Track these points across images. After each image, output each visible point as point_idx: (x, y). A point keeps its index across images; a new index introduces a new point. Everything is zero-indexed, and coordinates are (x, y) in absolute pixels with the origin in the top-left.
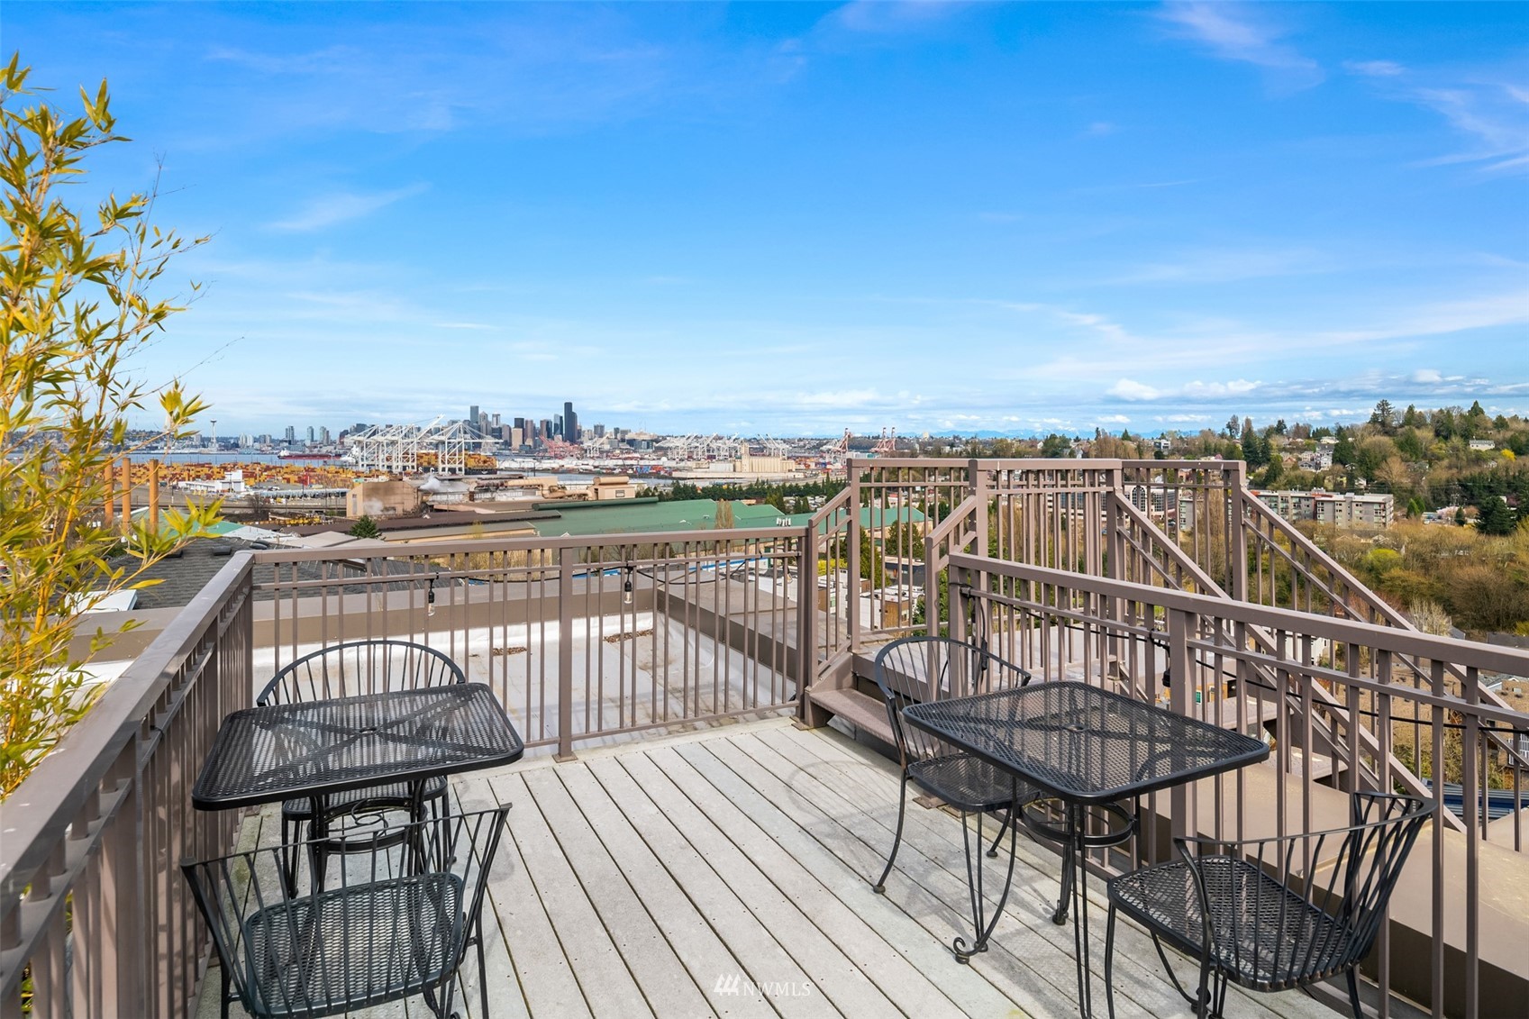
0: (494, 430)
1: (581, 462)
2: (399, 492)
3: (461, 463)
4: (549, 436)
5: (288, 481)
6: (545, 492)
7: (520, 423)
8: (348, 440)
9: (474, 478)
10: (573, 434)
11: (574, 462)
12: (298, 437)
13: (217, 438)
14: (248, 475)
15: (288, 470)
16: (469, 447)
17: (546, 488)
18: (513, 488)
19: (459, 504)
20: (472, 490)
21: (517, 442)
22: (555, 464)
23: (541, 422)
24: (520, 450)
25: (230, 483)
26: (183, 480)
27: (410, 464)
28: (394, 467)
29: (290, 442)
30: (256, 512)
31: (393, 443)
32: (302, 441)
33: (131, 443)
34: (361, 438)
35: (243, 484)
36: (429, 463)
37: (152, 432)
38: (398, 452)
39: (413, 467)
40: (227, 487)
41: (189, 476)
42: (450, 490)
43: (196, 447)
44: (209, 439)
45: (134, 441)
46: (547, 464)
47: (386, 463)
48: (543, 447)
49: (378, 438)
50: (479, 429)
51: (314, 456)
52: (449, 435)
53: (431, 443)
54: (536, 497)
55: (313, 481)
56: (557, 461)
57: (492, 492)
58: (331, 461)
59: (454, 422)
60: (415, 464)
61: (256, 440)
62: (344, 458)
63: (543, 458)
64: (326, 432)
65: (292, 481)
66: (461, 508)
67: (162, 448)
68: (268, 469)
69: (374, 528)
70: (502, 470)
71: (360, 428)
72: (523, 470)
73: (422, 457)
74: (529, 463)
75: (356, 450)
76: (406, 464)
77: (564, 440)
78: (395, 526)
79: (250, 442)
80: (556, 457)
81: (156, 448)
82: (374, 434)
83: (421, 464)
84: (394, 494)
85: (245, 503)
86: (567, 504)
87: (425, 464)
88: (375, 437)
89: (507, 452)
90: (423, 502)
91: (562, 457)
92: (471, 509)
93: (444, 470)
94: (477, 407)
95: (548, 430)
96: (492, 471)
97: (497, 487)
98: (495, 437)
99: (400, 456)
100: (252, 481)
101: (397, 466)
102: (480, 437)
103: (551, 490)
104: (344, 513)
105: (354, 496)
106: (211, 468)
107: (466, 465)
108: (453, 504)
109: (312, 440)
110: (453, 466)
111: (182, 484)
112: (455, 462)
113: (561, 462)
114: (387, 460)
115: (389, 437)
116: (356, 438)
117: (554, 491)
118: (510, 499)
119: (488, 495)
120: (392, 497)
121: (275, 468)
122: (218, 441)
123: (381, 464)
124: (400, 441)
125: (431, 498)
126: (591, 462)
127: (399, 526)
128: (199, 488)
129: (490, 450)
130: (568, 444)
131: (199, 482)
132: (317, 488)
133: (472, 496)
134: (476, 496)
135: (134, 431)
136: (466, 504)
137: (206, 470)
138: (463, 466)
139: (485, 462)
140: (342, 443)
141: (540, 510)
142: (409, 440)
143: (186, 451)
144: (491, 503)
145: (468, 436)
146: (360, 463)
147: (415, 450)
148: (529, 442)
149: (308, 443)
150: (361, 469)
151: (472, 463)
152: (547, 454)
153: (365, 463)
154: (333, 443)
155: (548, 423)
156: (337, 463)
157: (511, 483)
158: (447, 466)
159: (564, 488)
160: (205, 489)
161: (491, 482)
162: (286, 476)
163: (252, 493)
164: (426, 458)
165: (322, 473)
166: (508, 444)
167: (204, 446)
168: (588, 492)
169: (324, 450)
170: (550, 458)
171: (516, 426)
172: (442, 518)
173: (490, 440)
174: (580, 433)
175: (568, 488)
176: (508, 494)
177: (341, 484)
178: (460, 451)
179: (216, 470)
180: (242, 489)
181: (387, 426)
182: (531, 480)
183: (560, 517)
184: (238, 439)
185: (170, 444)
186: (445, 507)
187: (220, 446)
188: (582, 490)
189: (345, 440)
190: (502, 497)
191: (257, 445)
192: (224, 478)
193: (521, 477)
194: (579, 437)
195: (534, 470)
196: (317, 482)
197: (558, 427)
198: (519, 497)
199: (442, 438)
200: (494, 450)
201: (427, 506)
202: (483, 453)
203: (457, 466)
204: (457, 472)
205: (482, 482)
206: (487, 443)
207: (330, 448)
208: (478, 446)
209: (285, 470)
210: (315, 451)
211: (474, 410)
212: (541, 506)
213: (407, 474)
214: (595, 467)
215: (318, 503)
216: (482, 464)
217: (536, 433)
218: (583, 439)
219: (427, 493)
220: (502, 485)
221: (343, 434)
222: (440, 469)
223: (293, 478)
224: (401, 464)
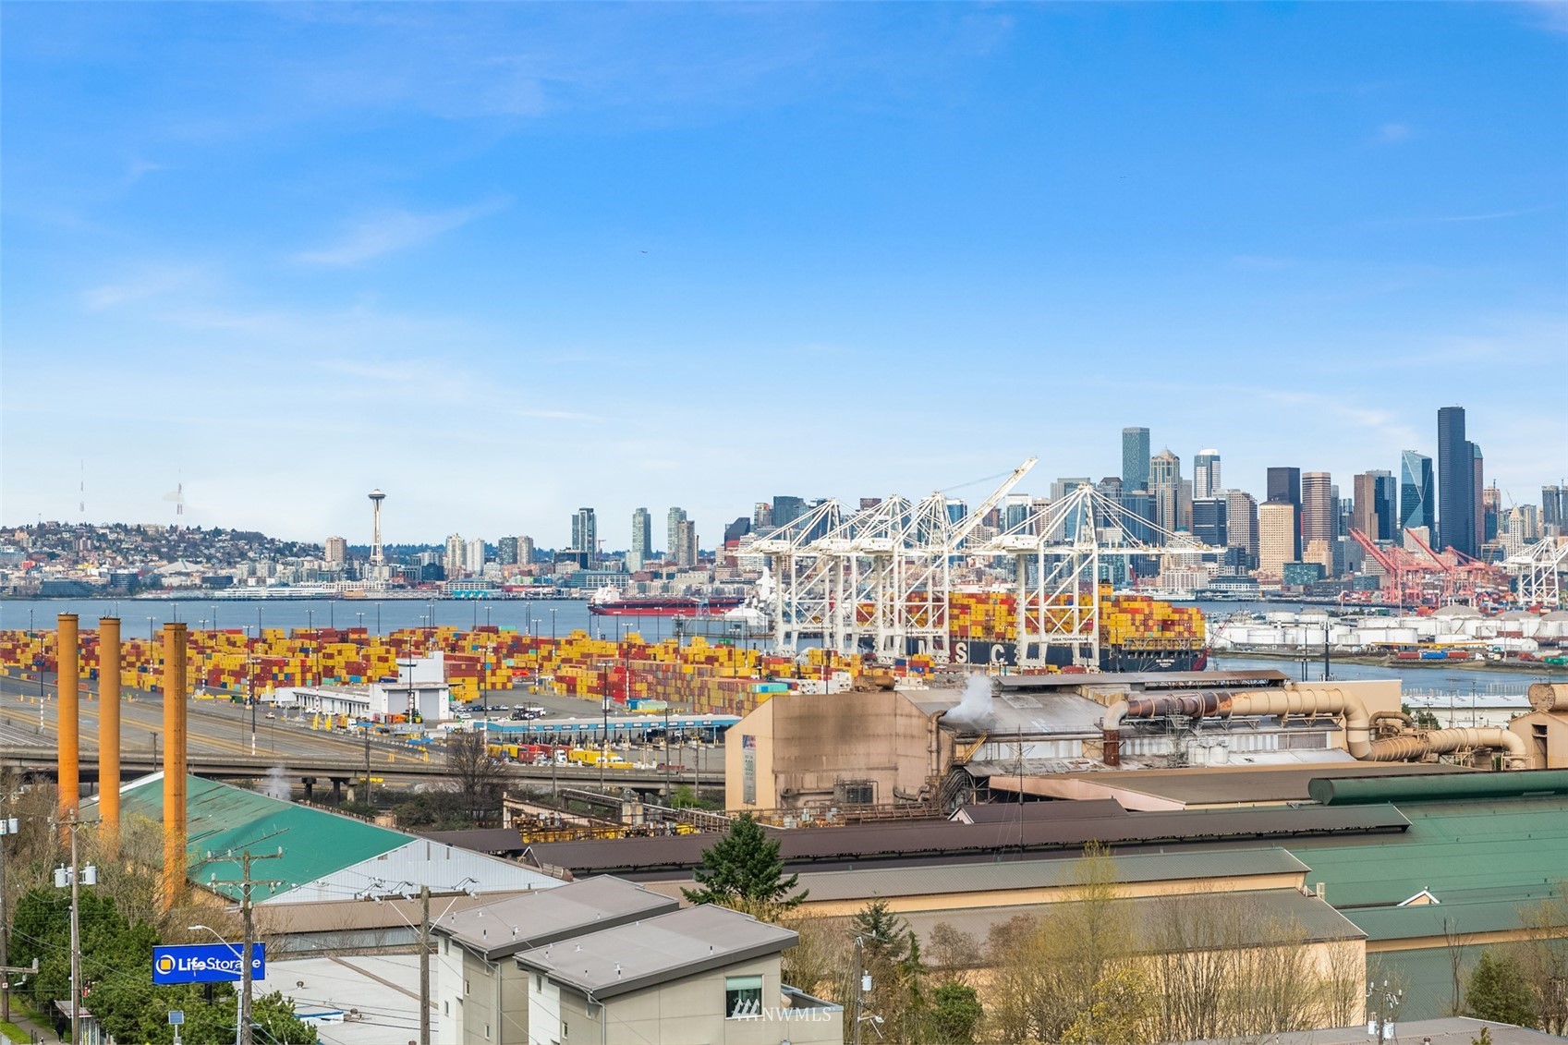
0: (1198, 509)
1: (1493, 623)
2: (880, 728)
3: (1087, 628)
4: (1386, 530)
5: (571, 685)
6: (1360, 737)
7: (1286, 485)
8: (751, 551)
9: (1120, 682)
10: (1468, 524)
11: (1472, 627)
12: (607, 544)
13: (387, 549)
14: (462, 667)
15: (574, 653)
16: (1120, 569)
17: (1361, 721)
18: (1249, 721)
19: (1069, 775)
20: (1111, 724)
21: (1274, 554)
22: (1402, 630)
23: (1359, 479)
24: (1289, 581)
25: (409, 692)
26: (289, 681)
27: (929, 631)
28: (880, 642)
29: (584, 560)
30: (469, 787)
31: (882, 559)
32: (620, 554)
33: (165, 568)
34: (783, 546)
35: (444, 696)
36: (988, 629)
37: (217, 532)
38: (892, 593)
39: (938, 643)
40: (401, 705)
41: (305, 669)
42: (1039, 724)
43: (330, 577)
44: (363, 553)
45: (172, 560)
46: (1374, 632)
47: (859, 630)
48: (1365, 569)
49: (834, 544)
50: (1152, 511)
51: (648, 606)
52: (1050, 530)
53: (999, 561)
54: (1329, 755)
55: (639, 686)
56: (1412, 620)
57: (1180, 734)
58: (696, 621)
59: (1069, 486)
60: (944, 632)
61: (490, 553)
62: (734, 614)
63: (1362, 608)
64: (683, 525)
65: (581, 688)
66: (1077, 790)
67: (243, 582)
68: (517, 646)
69: (772, 857)
70: (1223, 651)
71: (783, 510)
72: (1292, 653)
73: (965, 609)
74: (1312, 630)
75: (767, 584)
76: (917, 631)
77: (1436, 546)
78: (865, 850)
79: (475, 562)
80: (1408, 607)
81: (230, 579)
82: (821, 529)
83: (964, 631)
84: (868, 737)
85: (439, 761)
86: (1432, 783)
87: (976, 632)
88: (822, 543)
89: (1244, 587)
90: (957, 767)
91: (1428, 606)
92: (1105, 792)
93: (1033, 651)
94: (1144, 435)
95: (1383, 507)
96: (1192, 659)
97: (1194, 717)
98: (1207, 538)
99: (900, 604)
100: (471, 689)
101: (890, 635)
102: (1152, 538)
103: (1381, 730)
104: (718, 800)
105: (748, 741)
106: (362, 643)
107: (1104, 635)
108: (1051, 775)
109: (647, 553)
110: (1062, 639)
111: (285, 695)
112: (1068, 626)
113: (1425, 626)
114: (862, 618)
115: (866, 541)
116: (765, 544)
117: (1389, 732)
118: (1238, 761)
119: (1165, 746)
120: (861, 748)
121: (536, 644)
122: (388, 560)
123: (841, 628)
124: (899, 551)
125: (980, 753)
126: (1531, 625)
127: (876, 849)
128: (327, 707)
129: (1185, 581)
130: (1449, 558)
131: (327, 690)
132: (649, 714)
133: (1112, 746)
134: (1127, 748)
135: (173, 529)
136: (1093, 776)
137: (350, 652)
138: (1094, 638)
139: (1166, 625)
140: (732, 562)
141: (1337, 801)
142: (931, 550)
143: (308, 589)
144: (1175, 775)
145: (1115, 534)
146: (782, 628)
147: (948, 583)
148: (1318, 552)
149: (634, 563)
150: (781, 648)
151: (1124, 630)
152: (1377, 597)
153: (796, 627)
154: (708, 558)
155: (1381, 482)
156: (716, 629)
157: (1241, 701)
158: (1044, 639)
159: (1428, 721)
160: (343, 711)
161: (1175, 696)
162: (566, 671)
163: (468, 724)
164: (978, 612)
165: (669, 660)
166: (1245, 559)
167: (351, 575)
168: (1511, 738)
169: (679, 587)
170: (1386, 610)
171: (1273, 497)
172: (1012, 827)
173: (1183, 547)
174: (1493, 520)
175: (1442, 718)
176: (1233, 741)
177: (718, 698)
178: (1086, 586)
179: (376, 650)
180: (444, 713)
181: (865, 504)
182: (1312, 693)
183: (1404, 829)
184: (440, 550)
185: (262, 569)
186: (1028, 786)
187: (394, 574)
188: (1492, 727)
189: (740, 553)
190: (1211, 753)
191: (493, 571)
192: (395, 675)
193: (1275, 683)
194: (1491, 533)
195: (1327, 655)
196: (653, 694)
197: (1418, 499)
198: (1269, 753)
199: (1029, 542)
200: (1201, 580)
201: (970, 781)
202: (1164, 591)
203: (1074, 639)
204: (1077, 660)
205: (1141, 697)
206: (1177, 559)
207: (698, 579)
208: (1145, 568)
209: (565, 651)
210: (655, 589)
211: (1137, 442)
212: (1341, 787)
213: (921, 668)
214: (1546, 644)
215: (646, 762)
216: (1156, 633)
217: (1339, 520)
218: (1504, 540)
219: (973, 733)
220: (1211, 708)
221: (737, 532)
222: (1022, 650)
223: (587, 678)
224: (899, 631)
